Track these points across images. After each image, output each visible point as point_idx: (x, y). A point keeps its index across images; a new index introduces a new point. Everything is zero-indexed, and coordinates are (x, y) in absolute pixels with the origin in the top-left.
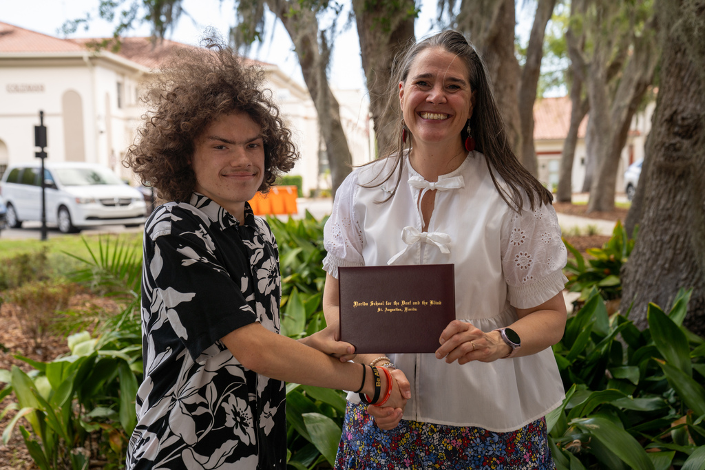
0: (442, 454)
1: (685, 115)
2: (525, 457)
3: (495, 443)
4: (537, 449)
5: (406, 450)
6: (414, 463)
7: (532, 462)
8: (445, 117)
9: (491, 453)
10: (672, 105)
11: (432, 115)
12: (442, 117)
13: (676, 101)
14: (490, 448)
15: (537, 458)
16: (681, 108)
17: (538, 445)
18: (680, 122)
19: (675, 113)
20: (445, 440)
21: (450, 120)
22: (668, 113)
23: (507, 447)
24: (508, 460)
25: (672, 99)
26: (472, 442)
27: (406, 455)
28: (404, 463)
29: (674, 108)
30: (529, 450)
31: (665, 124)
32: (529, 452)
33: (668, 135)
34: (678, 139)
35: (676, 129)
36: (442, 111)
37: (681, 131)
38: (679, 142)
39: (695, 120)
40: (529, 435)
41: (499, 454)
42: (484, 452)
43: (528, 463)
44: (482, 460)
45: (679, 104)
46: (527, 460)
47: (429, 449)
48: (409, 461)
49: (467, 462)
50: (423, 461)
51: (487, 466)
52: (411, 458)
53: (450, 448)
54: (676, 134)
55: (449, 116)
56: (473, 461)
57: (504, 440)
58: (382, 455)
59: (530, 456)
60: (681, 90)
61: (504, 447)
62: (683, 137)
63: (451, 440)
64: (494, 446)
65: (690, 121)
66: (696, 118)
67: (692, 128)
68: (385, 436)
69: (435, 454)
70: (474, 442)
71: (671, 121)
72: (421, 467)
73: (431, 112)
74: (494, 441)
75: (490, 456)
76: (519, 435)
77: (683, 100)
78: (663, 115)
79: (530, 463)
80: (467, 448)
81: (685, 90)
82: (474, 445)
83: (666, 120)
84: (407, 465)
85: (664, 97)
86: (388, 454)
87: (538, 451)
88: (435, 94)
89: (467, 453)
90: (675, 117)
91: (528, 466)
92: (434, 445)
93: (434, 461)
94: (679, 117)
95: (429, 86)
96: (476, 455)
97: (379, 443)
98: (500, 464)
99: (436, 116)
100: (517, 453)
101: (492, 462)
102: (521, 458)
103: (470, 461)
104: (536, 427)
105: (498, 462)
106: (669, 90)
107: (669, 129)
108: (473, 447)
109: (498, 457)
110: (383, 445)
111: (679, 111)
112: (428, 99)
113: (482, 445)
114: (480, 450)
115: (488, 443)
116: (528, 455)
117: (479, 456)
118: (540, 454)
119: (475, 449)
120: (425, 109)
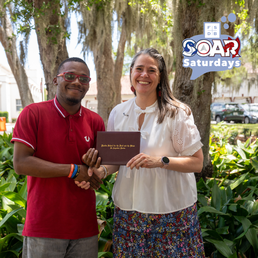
0: (149, 222)
1: (186, 85)
2: (184, 223)
3: (171, 218)
4: (190, 220)
5: (135, 220)
6: (138, 225)
7: (187, 225)
8: (148, 83)
9: (169, 222)
10: (181, 81)
11: (143, 82)
12: (147, 83)
13: (183, 79)
14: (169, 220)
15: (189, 224)
16: (185, 82)
17: (190, 219)
18: (184, 88)
19: (182, 84)
20: (151, 216)
21: (150, 84)
22: (179, 84)
23: (177, 220)
24: (177, 225)
25: (181, 78)
26: (162, 217)
27: (135, 222)
28: (134, 226)
29: (182, 82)
30: (186, 220)
31: (178, 89)
32: (186, 222)
33: (180, 94)
34: (184, 95)
35: (183, 91)
36: (147, 81)
37: (185, 92)
38: (184, 97)
39: (190, 88)
40: (187, 215)
41: (173, 222)
42: (167, 221)
43: (185, 226)
44: (166, 224)
45: (184, 80)
46: (185, 225)
47: (144, 220)
48: (136, 225)
49: (160, 225)
50: (142, 225)
51: (168, 227)
52: (137, 223)
53: (153, 220)
54: (183, 93)
55: (150, 83)
56: (162, 224)
57: (175, 216)
58: (125, 223)
59: (187, 223)
60: (185, 74)
61: (175, 219)
62: (186, 95)
63: (153, 217)
64: (171, 219)
65: (189, 88)
66: (191, 86)
67: (189, 91)
68: (126, 215)
69: (146, 221)
70: (163, 217)
71: (181, 87)
72: (141, 227)
73: (142, 81)
74: (171, 217)
75: (169, 223)
76: (182, 215)
77: (185, 79)
78: (177, 85)
79: (186, 226)
80: (160, 219)
81: (186, 74)
82: (163, 218)
83: (179, 87)
84: (135, 226)
85: (178, 77)
86: (127, 222)
87: (190, 221)
88: (144, 74)
89: (160, 221)
90: (182, 86)
91: (185, 227)
92: (146, 218)
93: (146, 224)
94: (184, 86)
95: (142, 70)
96: (163, 222)
97: (123, 218)
98: (173, 226)
99: (144, 83)
100: (181, 222)
101: (170, 225)
102: (182, 224)
103: (161, 224)
104: (190, 211)
105: (173, 225)
106: (180, 74)
107: (180, 91)
108: (162, 219)
109: (172, 223)
110: (125, 219)
111: (184, 84)
112: (141, 76)
113: (166, 218)
114: (165, 220)
115: (168, 218)
116: (186, 223)
117: (165, 223)
118: (191, 222)
119: (163, 219)
120: (140, 80)
